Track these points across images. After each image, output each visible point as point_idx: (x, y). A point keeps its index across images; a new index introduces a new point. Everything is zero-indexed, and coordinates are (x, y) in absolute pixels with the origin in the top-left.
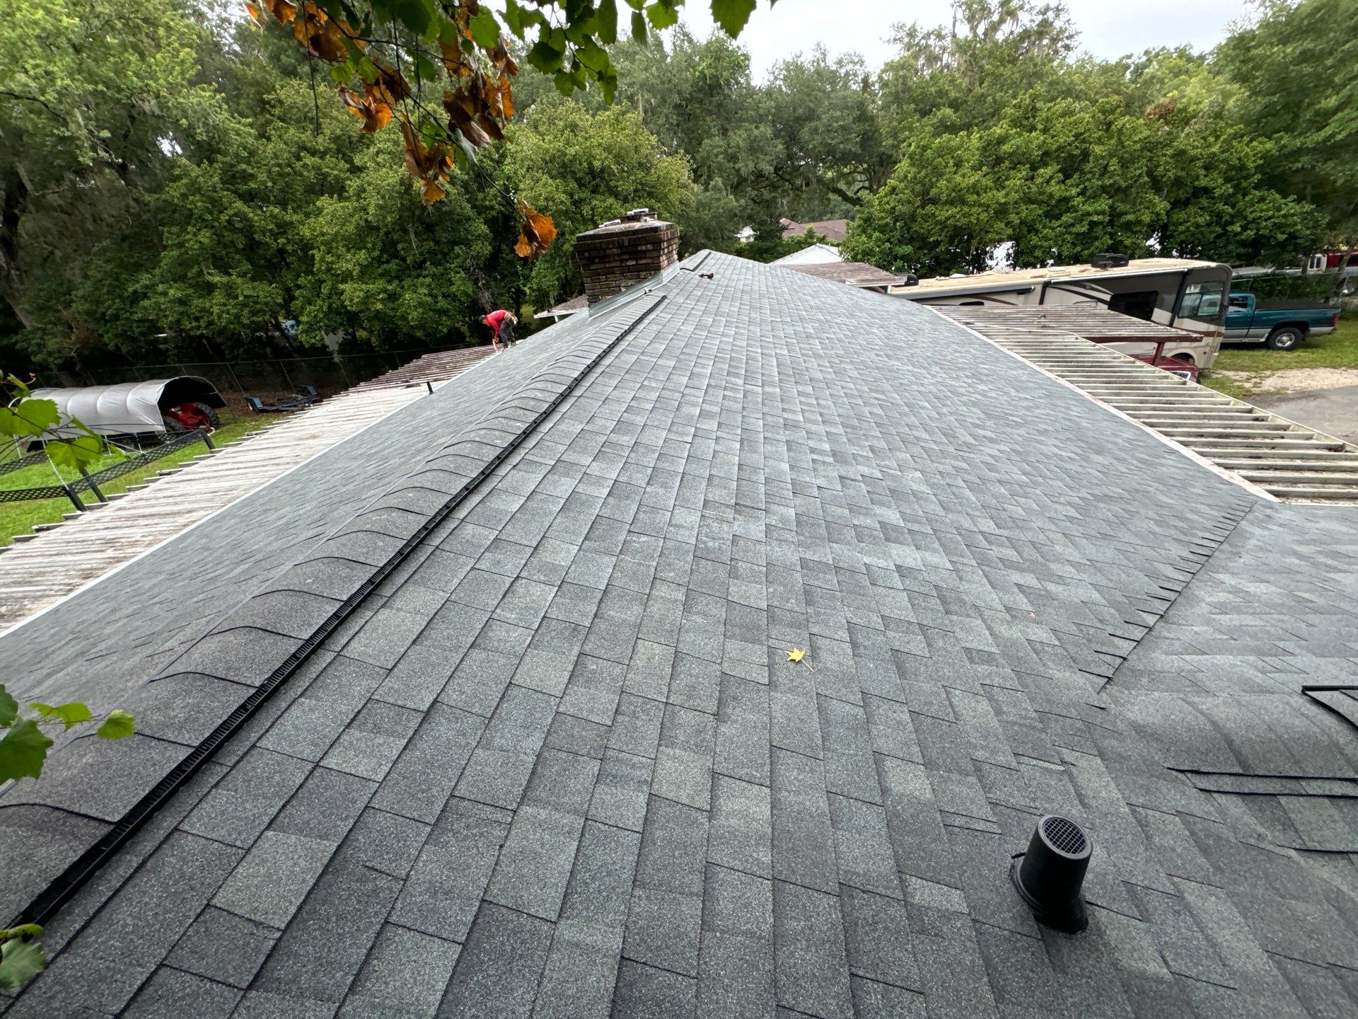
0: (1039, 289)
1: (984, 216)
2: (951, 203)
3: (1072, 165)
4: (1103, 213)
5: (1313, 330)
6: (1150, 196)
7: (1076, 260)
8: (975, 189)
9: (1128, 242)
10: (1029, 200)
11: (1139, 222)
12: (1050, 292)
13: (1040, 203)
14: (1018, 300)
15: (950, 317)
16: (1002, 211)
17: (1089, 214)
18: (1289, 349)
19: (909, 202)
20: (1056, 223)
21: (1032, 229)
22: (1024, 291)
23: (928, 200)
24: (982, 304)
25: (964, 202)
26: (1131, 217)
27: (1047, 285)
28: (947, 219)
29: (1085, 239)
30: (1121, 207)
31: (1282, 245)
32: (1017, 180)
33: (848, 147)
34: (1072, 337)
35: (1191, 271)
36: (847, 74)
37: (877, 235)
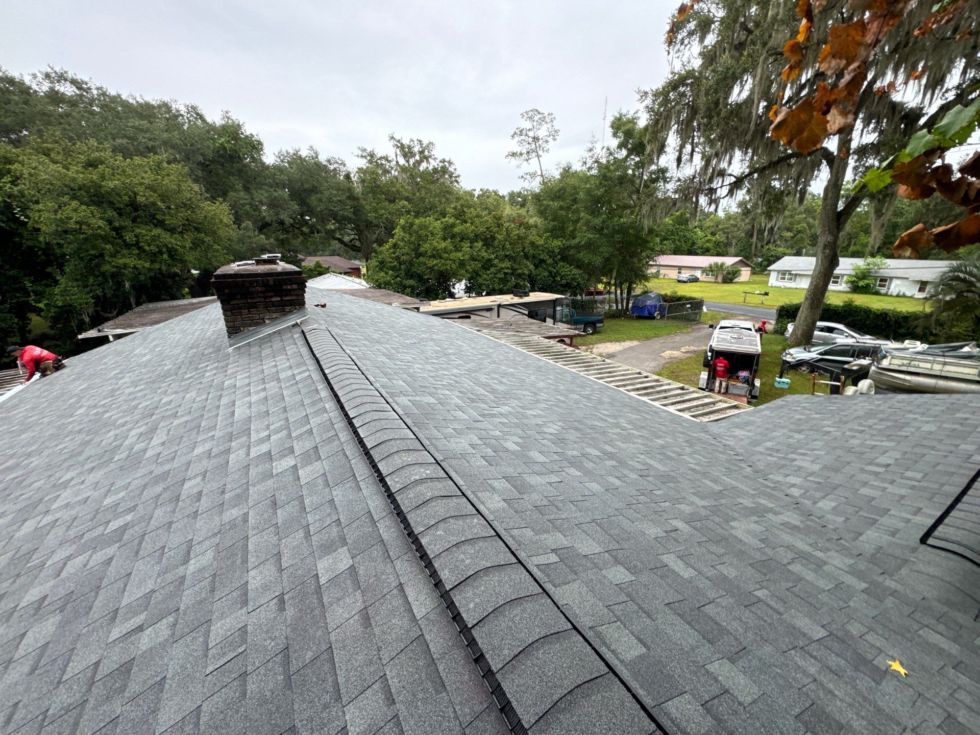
0: (496, 308)
1: (454, 266)
2: (433, 256)
3: (489, 241)
4: (508, 268)
5: (598, 325)
6: (525, 261)
7: (501, 292)
8: (445, 250)
9: (522, 283)
10: (473, 259)
11: (524, 274)
12: (502, 311)
13: (480, 261)
14: (487, 314)
15: (458, 325)
16: (462, 264)
17: (502, 268)
18: (592, 334)
19: (408, 254)
20: (489, 272)
21: (478, 275)
22: (489, 309)
23: (419, 255)
24: (469, 317)
25: (441, 258)
26: (520, 271)
27: (499, 306)
28: (434, 266)
29: (504, 281)
30: (516, 266)
31: (575, 287)
32: (466, 246)
33: (346, 213)
34: (536, 337)
35: (557, 299)
36: (335, 169)
37: (391, 272)
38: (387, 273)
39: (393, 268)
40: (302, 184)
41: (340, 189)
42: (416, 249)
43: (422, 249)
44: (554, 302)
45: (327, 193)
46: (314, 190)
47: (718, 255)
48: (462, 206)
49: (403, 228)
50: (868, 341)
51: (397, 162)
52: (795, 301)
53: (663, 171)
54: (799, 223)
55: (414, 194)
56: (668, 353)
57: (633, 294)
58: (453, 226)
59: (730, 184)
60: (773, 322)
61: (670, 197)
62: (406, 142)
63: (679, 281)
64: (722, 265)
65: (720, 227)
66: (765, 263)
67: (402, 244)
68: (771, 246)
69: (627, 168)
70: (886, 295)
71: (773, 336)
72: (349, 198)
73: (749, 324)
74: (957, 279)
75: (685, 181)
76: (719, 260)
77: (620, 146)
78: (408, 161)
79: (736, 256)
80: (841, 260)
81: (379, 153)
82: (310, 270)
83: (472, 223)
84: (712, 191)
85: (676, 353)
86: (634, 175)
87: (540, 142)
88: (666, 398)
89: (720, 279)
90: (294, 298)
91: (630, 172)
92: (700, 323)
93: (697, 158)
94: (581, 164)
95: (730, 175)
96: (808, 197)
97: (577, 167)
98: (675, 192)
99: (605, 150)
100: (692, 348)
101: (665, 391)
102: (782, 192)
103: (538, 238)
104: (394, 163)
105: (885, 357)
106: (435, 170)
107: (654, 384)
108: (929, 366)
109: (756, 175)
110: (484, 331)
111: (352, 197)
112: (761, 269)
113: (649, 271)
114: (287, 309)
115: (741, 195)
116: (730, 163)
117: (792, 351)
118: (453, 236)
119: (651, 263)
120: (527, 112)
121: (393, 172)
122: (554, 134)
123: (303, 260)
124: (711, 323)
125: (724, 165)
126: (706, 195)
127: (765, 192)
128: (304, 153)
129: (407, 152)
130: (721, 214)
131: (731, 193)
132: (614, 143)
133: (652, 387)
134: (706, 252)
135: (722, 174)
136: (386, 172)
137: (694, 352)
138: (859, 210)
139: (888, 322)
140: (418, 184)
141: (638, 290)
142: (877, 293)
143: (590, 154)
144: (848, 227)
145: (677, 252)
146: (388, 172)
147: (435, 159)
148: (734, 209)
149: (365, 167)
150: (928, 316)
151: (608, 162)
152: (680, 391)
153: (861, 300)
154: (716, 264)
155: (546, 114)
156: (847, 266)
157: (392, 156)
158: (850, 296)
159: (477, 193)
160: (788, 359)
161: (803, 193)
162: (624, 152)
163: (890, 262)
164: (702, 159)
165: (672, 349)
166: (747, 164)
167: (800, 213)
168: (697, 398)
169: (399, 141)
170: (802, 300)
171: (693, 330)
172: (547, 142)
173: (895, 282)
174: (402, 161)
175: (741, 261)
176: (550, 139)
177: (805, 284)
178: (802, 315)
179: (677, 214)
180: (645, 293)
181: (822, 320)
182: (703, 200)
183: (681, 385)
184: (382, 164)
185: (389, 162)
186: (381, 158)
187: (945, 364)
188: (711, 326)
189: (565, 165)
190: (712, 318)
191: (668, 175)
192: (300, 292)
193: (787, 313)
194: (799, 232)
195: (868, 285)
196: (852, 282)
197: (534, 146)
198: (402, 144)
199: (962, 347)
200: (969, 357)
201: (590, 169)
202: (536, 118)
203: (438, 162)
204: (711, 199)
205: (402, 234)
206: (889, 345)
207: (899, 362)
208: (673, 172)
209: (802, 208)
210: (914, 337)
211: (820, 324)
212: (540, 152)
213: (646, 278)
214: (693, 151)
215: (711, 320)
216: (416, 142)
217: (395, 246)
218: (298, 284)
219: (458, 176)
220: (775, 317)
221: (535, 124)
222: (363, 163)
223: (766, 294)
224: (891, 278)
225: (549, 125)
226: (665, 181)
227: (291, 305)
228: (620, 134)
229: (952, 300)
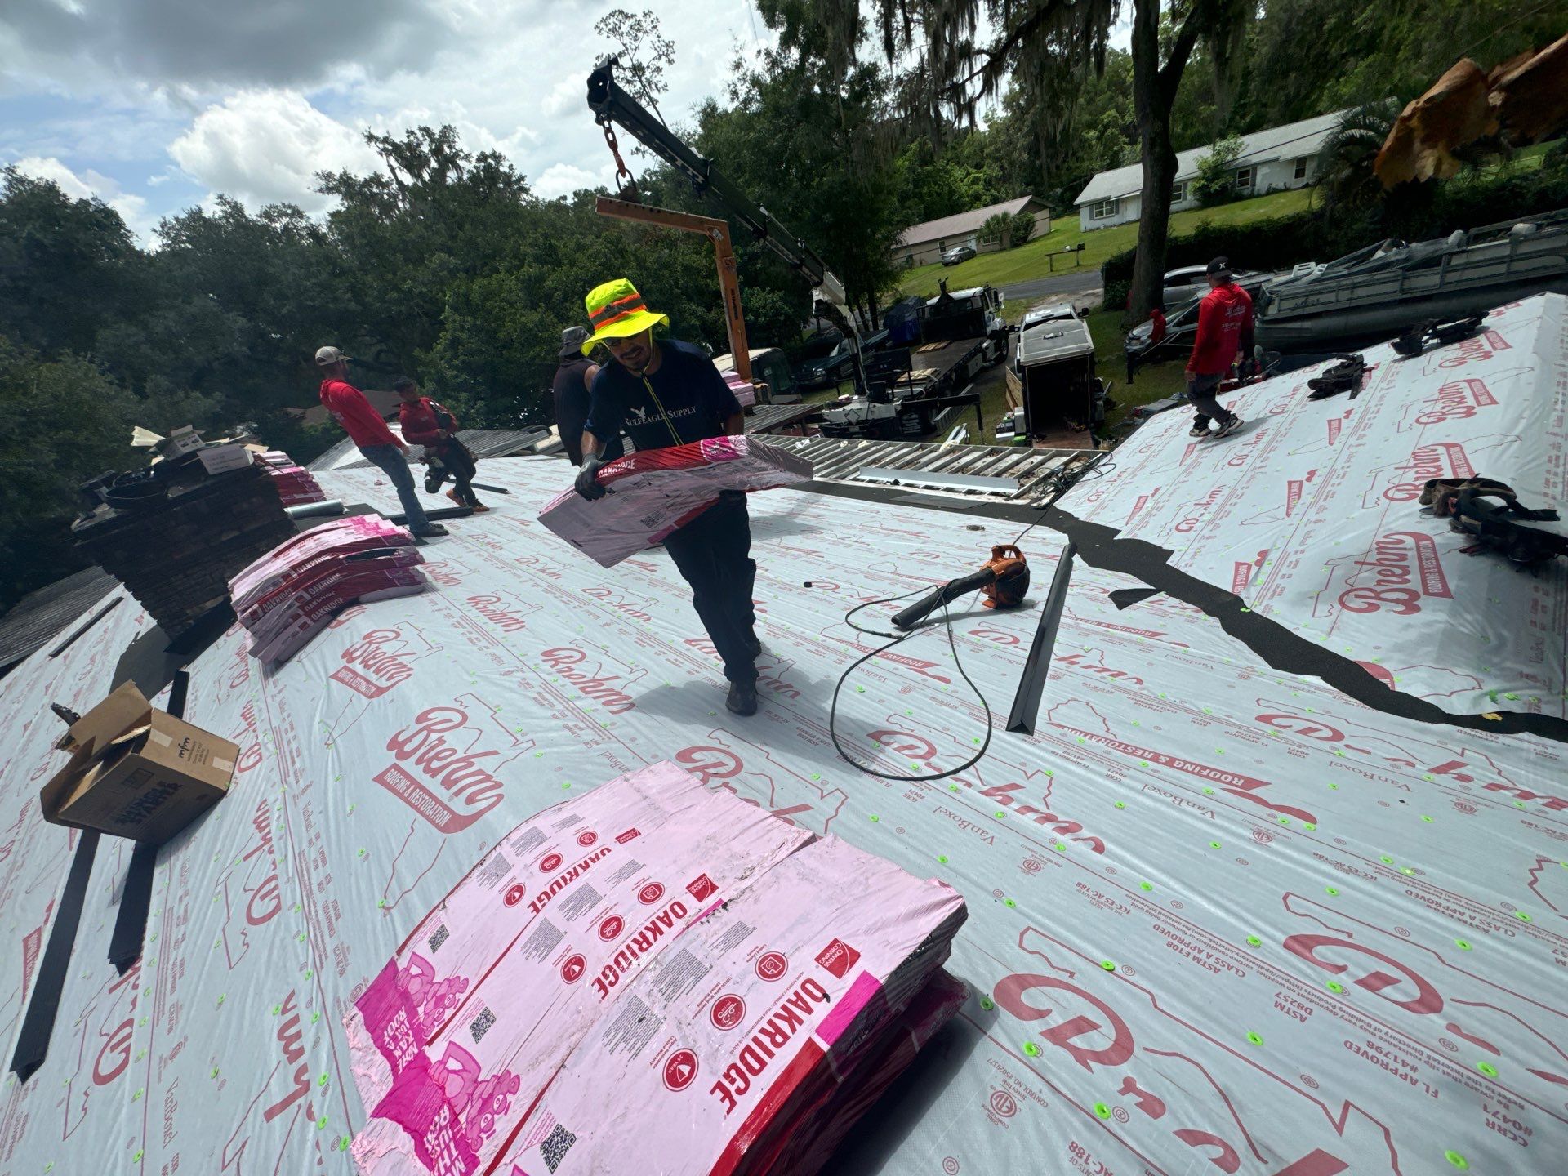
2: (527, 344)
19: (481, 351)
39: (464, 387)
40: (234, 275)
41: (310, 263)
42: (493, 338)
43: (502, 337)
45: (289, 279)
46: (262, 280)
49: (455, 308)
51: (400, 183)
52: (1127, 247)
53: (871, 71)
57: (880, 309)
59: (983, 69)
60: (1100, 291)
62: (400, 138)
63: (946, 264)
64: (1005, 215)
65: (986, 151)
66: (1069, 194)
68: (1072, 163)
69: (809, 84)
71: (1105, 316)
73: (1066, 309)
75: (910, 81)
76: (998, 210)
77: (786, 41)
78: (419, 176)
79: (1022, 195)
80: (1180, 156)
81: (361, 176)
84: (959, 89)
86: (824, 94)
87: (648, 74)
89: (1007, 242)
91: (817, 89)
94: (728, 96)
95: (981, 52)
96: (1109, 60)
97: (726, 104)
98: (898, 108)
99: (763, 57)
101: (967, 466)
102: (1067, 60)
105: (1270, 302)
106: (474, 177)
107: (948, 459)
108: (1332, 297)
109: (1020, 42)
112: (1067, 206)
115: (1006, 83)
116: (973, 28)
117: (1136, 332)
119: (893, 247)
120: (604, 20)
121: (401, 205)
122: (666, 51)
125: (963, 36)
126: (949, 101)
127: (1042, 67)
128: (212, 210)
129: (406, 155)
130: (982, 127)
131: (988, 87)
132: (772, 39)
134: (975, 202)
135: (967, 52)
138: (1189, 61)
139: (1263, 242)
142: (1239, 198)
144: (1180, 98)
145: (930, 216)
147: (467, 157)
148: (1002, 113)
149: (343, 209)
150: (1317, 216)
151: (774, 79)
154: (995, 218)
155: (640, 16)
156: (1190, 163)
158: (1203, 214)
159: (570, 201)
162: (795, 53)
163: (1247, 139)
167: (1102, 92)
168: (1018, 462)
169: (386, 140)
172: (658, 70)
173: (1262, 172)
174: (407, 179)
175: (1030, 202)
176: (662, 63)
177: (1133, 212)
179: (913, 146)
180: (899, 302)
181: (1171, 266)
182: (947, 111)
184: (373, 194)
185: (386, 185)
187: (1354, 286)
189: (704, 104)
193: (1117, 271)
195: (1224, 188)
196: (1201, 189)
197: (639, 85)
199: (1373, 252)
200: (1384, 266)
201: (747, 102)
202: (625, 28)
204: (958, 104)
205: (456, 317)
206: (1272, 280)
207: (1290, 303)
211: (1171, 274)
212: (654, 94)
216: (419, 135)
219: (522, 178)
220: (1102, 282)
221: (626, 40)
222: (335, 203)
223: (1081, 247)
224: (1255, 166)
225: (652, 37)
226: (880, 88)
228: (779, 16)
229: (1348, 178)
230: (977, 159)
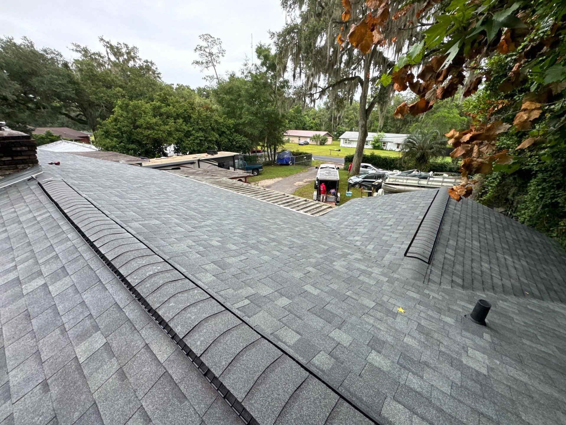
0: (197, 162)
1: (164, 135)
2: (148, 128)
3: (187, 119)
4: (202, 137)
5: (260, 170)
6: (212, 132)
7: (199, 152)
8: (156, 124)
9: (212, 146)
10: (177, 130)
11: (213, 140)
12: (201, 163)
13: (182, 132)
14: (192, 166)
15: (172, 174)
16: (170, 134)
17: (198, 137)
18: (257, 175)
19: (127, 126)
20: (189, 139)
21: (182, 141)
22: (192, 163)
23: (135, 127)
24: (180, 169)
25: (153, 129)
26: (210, 139)
27: (199, 161)
28: (149, 135)
29: (200, 144)
30: (207, 135)
31: (245, 148)
32: (171, 121)
33: (69, 94)
34: (224, 179)
35: (235, 155)
36: (52, 58)
37: (115, 139)
38: (112, 140)
39: (117, 136)
40: (21, 68)
41: (60, 75)
42: (134, 123)
43: (138, 123)
44: (233, 157)
45: (48, 77)
46: (33, 73)
47: (317, 130)
48: (165, 94)
49: (121, 107)
50: (381, 171)
51: (109, 59)
52: (352, 154)
53: (287, 82)
54: (351, 115)
55: (127, 84)
56: (297, 183)
57: (277, 152)
58: (160, 107)
59: (320, 92)
60: (343, 164)
61: (291, 97)
62: (114, 43)
63: (300, 144)
64: (319, 135)
65: (317, 115)
66: (338, 135)
67: (121, 119)
68: (340, 126)
69: (268, 78)
70: (385, 150)
71: (344, 171)
72: (70, 82)
73: (333, 166)
74: (409, 142)
75: (298, 88)
76: (318, 133)
77: (263, 64)
78: (118, 59)
79: (325, 131)
80: (369, 133)
81: (92, 50)
82: (42, 138)
83: (174, 107)
84: (311, 95)
85: (301, 183)
86: (271, 83)
87: (214, 56)
88: (298, 206)
89: (319, 143)
90: (25, 157)
91: (269, 81)
92: (311, 166)
93: (303, 76)
94: (241, 73)
95: (319, 87)
96: (354, 102)
97: (238, 75)
98: (294, 94)
99: (254, 66)
100: (309, 180)
101: (298, 203)
102: (343, 98)
103: (219, 118)
104: (107, 59)
105: (387, 178)
106: (141, 68)
107: (292, 199)
108: (402, 181)
109: (331, 88)
110: (191, 177)
111: (72, 81)
112: (336, 138)
113: (284, 139)
114: (21, 166)
115: (325, 98)
116: (319, 80)
117: (352, 178)
118: (161, 115)
119: (285, 134)
120: (203, 35)
121: (106, 66)
122: (222, 52)
123: (33, 130)
124: (316, 166)
125: (316, 81)
126: (309, 97)
127: (336, 98)
128: (18, 41)
129: (116, 52)
130: (317, 108)
131: (320, 97)
132: (259, 62)
133: (291, 201)
134: (311, 129)
135: (316, 86)
136: (100, 65)
137: (310, 182)
138: (374, 109)
139: (387, 162)
140: (128, 76)
141: (279, 150)
142: (382, 149)
143: (246, 67)
144: (370, 117)
145: (297, 128)
146: (102, 65)
147: (140, 59)
148: (323, 106)
149: (81, 60)
150: (401, 159)
151: (256, 73)
152: (305, 202)
153: (377, 153)
154: (316, 135)
155: (216, 39)
156: (371, 136)
157: (104, 54)
158: (373, 150)
159: (175, 86)
160: (351, 182)
161: (352, 99)
162: (265, 69)
163: (387, 135)
164: (305, 77)
165: (299, 181)
166: (327, 82)
167: (351, 110)
168: (313, 205)
169: (108, 43)
170: (354, 153)
171: (308, 170)
172: (218, 57)
173: (389, 144)
174: (113, 58)
175: (327, 134)
176: (220, 55)
177: (355, 145)
178: (355, 160)
179: (296, 107)
180: (283, 151)
181: (363, 162)
182: (308, 100)
183: (305, 199)
184: (96, 59)
185: (102, 57)
186: (94, 54)
187: (407, 179)
188: (317, 168)
189: (231, 73)
190: (317, 163)
191: (289, 84)
192: (32, 153)
193: (349, 160)
194: (351, 119)
195: (379, 145)
196: (373, 144)
197: (210, 59)
198: (111, 45)
199: (412, 172)
200: (415, 176)
201: (246, 76)
202: (210, 40)
203: (142, 62)
204: (311, 99)
205: (120, 111)
206: (388, 173)
207: (391, 180)
208: (291, 83)
209: (351, 107)
210: (397, 168)
211: (362, 164)
212: (215, 63)
213: (283, 143)
214: (301, 72)
215: (316, 164)
216: (123, 46)
217: (116, 120)
218: (28, 146)
219: (159, 73)
220: (344, 162)
221: (209, 44)
222: (79, 56)
223: (339, 150)
224: (387, 142)
225: (218, 46)
226: (288, 87)
227: (23, 163)
228: (262, 57)
229: (408, 151)
230: (314, 116)
